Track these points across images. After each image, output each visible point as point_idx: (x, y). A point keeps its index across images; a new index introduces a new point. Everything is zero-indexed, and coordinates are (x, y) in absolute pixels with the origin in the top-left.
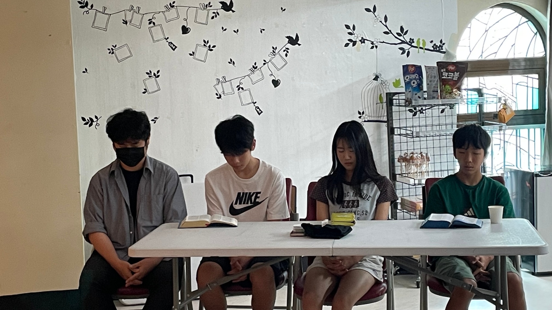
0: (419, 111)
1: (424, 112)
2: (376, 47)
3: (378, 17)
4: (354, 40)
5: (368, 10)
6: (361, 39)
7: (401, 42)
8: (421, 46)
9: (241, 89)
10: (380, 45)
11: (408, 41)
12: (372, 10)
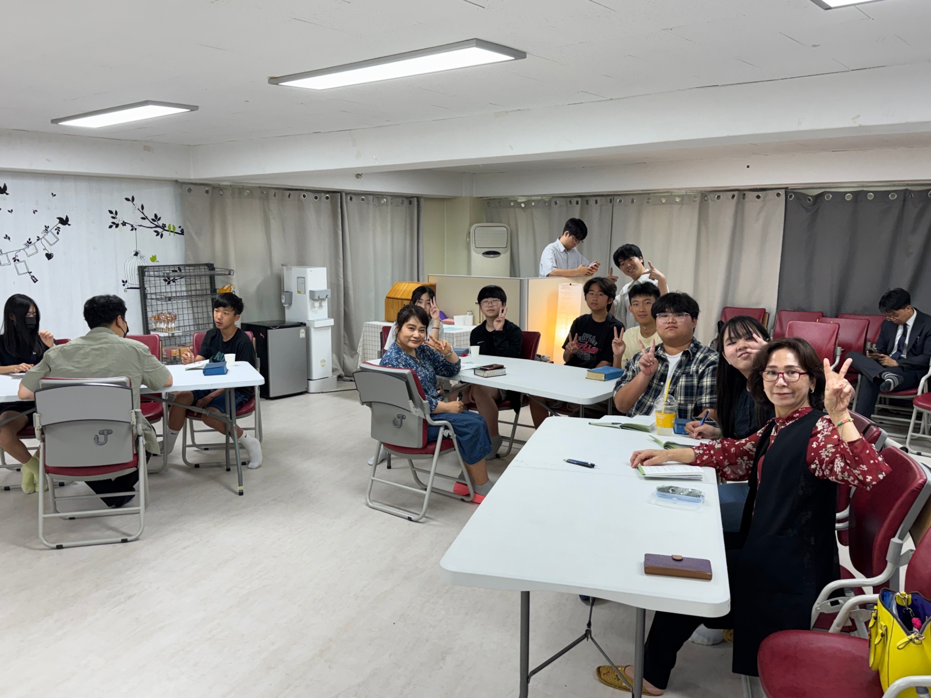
0: (172, 280)
1: (176, 281)
2: (136, 229)
3: (136, 205)
4: (117, 223)
5: (127, 199)
6: (122, 222)
7: (155, 226)
8: (172, 230)
9: (17, 261)
10: (139, 228)
11: (161, 225)
12: (131, 199)
